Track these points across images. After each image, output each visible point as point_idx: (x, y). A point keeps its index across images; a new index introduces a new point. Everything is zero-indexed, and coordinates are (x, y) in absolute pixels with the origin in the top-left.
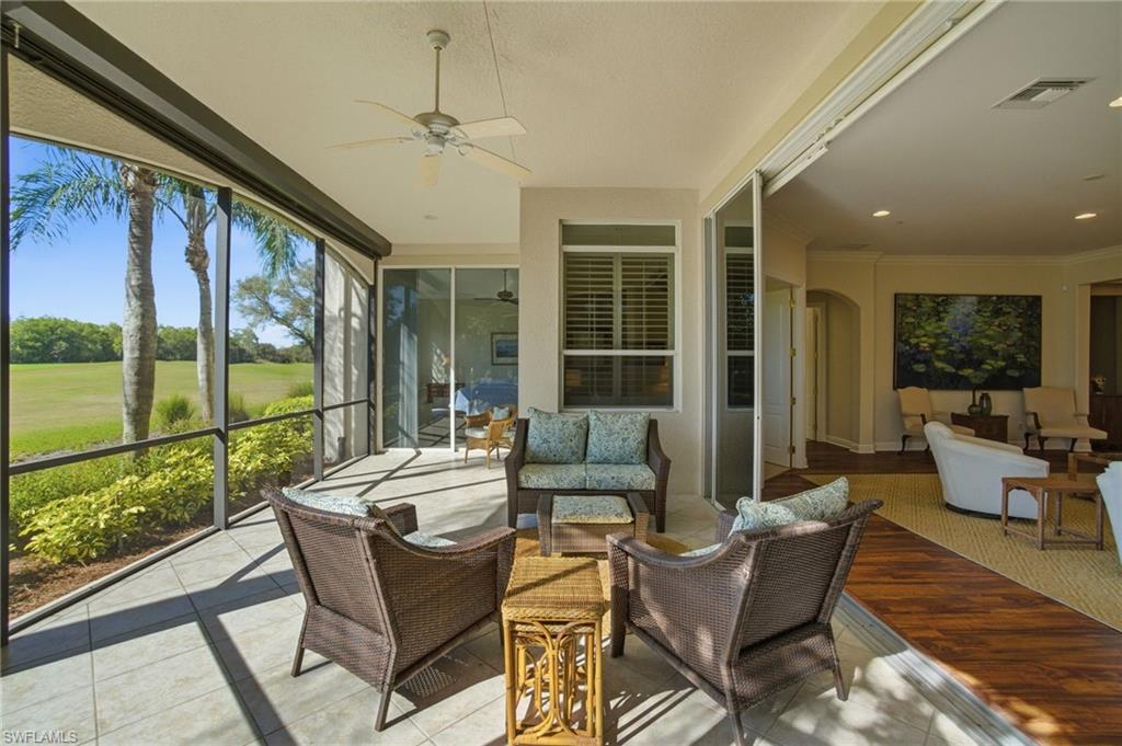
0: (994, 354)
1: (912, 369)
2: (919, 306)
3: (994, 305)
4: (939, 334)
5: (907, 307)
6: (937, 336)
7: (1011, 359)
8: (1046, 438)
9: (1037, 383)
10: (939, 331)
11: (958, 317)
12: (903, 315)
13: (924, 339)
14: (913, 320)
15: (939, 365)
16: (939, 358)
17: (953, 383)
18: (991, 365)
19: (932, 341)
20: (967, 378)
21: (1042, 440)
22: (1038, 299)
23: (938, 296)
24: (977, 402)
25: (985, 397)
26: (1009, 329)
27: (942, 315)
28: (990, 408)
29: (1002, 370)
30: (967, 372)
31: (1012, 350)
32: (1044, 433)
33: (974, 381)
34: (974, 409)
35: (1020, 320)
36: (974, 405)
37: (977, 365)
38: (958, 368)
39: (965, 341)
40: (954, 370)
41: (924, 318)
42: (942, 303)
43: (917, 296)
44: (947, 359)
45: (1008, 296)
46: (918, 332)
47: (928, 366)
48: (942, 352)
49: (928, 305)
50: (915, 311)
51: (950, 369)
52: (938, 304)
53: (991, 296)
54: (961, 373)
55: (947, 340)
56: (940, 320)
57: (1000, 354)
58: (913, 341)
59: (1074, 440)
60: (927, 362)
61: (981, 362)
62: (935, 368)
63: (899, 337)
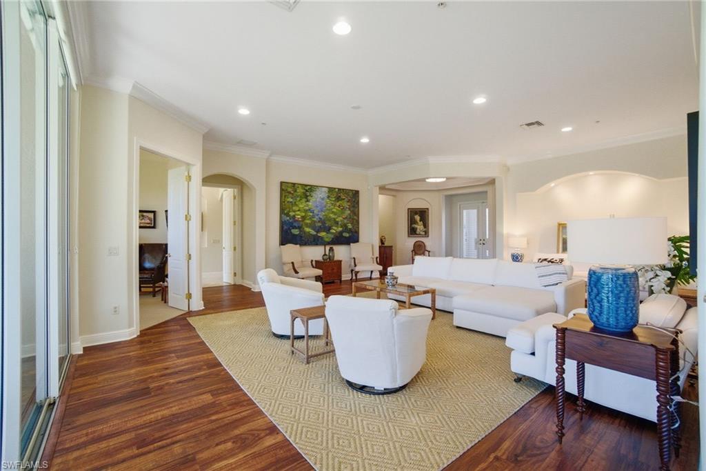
0: (337, 223)
1: (291, 233)
2: (296, 191)
3: (337, 194)
4: (307, 210)
5: (288, 191)
6: (306, 211)
7: (345, 226)
8: (358, 272)
9: (357, 241)
10: (307, 208)
11: (318, 200)
12: (285, 196)
13: (298, 213)
14: (291, 200)
15: (307, 230)
16: (307, 225)
17: (316, 241)
18: (336, 230)
19: (303, 214)
20: (322, 238)
21: (357, 273)
22: (357, 192)
23: (306, 186)
24: (327, 253)
25: (331, 250)
26: (344, 209)
27: (309, 198)
28: (334, 256)
29: (341, 233)
30: (323, 234)
31: (345, 221)
32: (357, 269)
33: (327, 240)
34: (325, 257)
35: (349, 204)
36: (325, 255)
37: (328, 230)
38: (318, 232)
39: (322, 215)
40: (315, 233)
41: (298, 199)
42: (309, 190)
43: (294, 184)
44: (312, 226)
45: (343, 189)
46: (294, 208)
47: (300, 231)
48: (308, 221)
49: (300, 191)
50: (292, 194)
51: (313, 232)
52: (307, 191)
53: (335, 189)
54: (319, 235)
55: (311, 214)
56: (308, 201)
57: (340, 223)
58: (292, 214)
59: (372, 272)
60: (299, 228)
61: (330, 228)
62: (305, 232)
63: (283, 211)
